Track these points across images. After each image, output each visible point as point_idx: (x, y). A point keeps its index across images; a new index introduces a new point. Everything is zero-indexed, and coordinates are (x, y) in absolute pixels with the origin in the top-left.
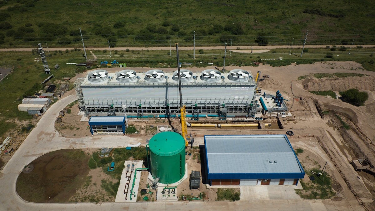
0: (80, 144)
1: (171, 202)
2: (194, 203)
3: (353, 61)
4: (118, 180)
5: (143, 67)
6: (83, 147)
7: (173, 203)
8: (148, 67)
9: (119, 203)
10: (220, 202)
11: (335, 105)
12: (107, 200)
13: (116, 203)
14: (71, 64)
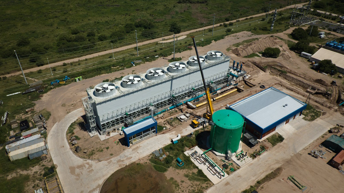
0: (126, 159)
1: (250, 162)
2: (263, 155)
3: (244, 31)
4: (196, 169)
5: (101, 75)
6: (133, 160)
7: (251, 162)
8: (104, 73)
9: (218, 183)
10: (276, 146)
11: (265, 61)
12: (207, 187)
13: (216, 184)
14: (13, 94)
